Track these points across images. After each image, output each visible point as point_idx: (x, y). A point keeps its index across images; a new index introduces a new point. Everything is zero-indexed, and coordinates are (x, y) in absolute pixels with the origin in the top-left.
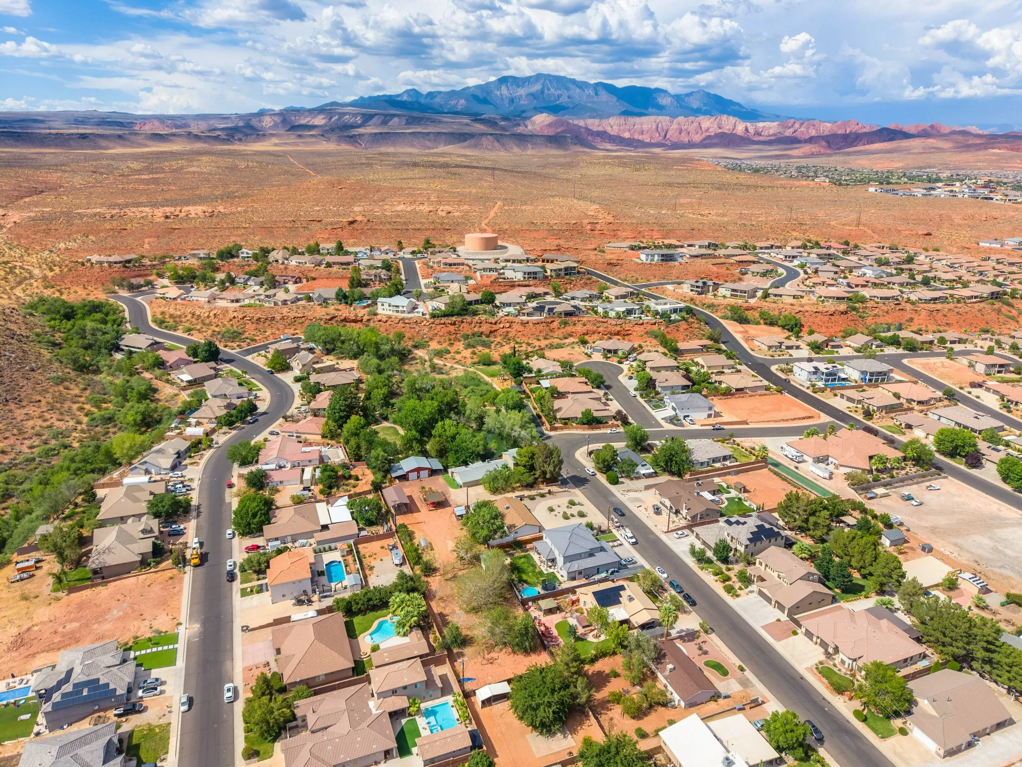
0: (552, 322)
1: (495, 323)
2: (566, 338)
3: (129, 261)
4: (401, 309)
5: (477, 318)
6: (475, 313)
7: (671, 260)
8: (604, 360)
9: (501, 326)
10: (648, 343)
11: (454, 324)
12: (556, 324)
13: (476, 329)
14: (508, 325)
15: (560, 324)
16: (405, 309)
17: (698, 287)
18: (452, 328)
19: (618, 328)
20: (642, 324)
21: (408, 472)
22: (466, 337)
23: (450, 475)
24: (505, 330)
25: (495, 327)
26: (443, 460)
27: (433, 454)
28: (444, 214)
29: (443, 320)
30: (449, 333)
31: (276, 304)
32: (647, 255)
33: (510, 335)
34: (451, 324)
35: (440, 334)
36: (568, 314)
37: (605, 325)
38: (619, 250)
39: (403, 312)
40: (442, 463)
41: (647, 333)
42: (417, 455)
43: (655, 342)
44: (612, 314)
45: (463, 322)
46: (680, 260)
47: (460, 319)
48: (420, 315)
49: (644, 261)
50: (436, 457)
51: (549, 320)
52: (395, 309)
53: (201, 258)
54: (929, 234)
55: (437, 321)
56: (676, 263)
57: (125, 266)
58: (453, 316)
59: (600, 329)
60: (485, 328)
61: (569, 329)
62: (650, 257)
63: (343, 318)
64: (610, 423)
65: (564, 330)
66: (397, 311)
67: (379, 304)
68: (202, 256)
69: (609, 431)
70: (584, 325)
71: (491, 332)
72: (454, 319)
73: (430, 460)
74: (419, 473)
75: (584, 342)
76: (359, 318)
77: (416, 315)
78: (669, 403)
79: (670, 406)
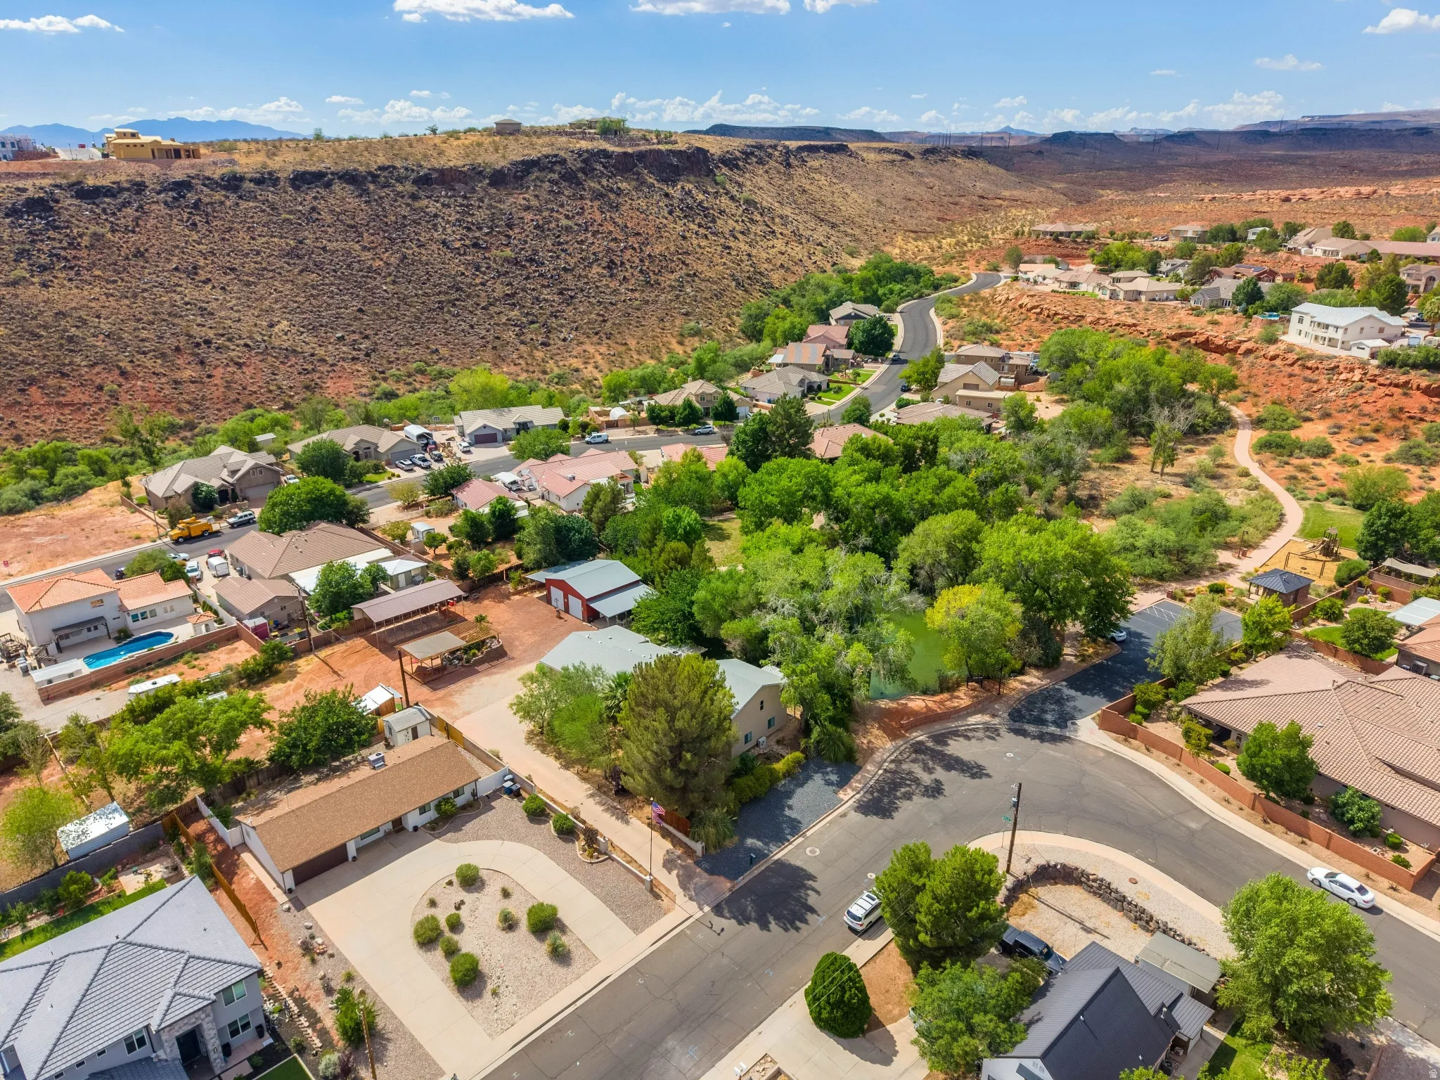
3: (1069, 234)
4: (1331, 333)
11: (1432, 392)
16: (1339, 336)
18: (1417, 403)
21: (548, 582)
29: (1410, 376)
30: (1398, 412)
31: (1114, 295)
34: (1425, 390)
35: (1368, 409)
39: (1332, 342)
48: (1365, 355)
52: (1320, 332)
53: (1185, 239)
57: (1057, 240)
63: (1202, 338)
66: (1321, 340)
67: (1294, 318)
68: (1190, 234)
69: (1319, 872)
74: (566, 596)
76: (1231, 345)
77: (1355, 352)
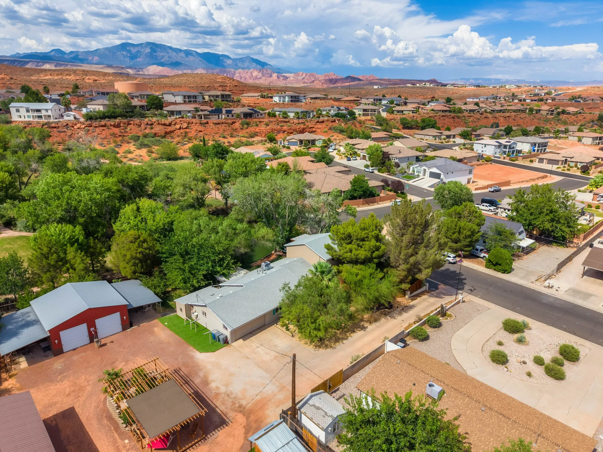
0: (234, 123)
1: (170, 125)
2: (252, 137)
4: (43, 113)
5: (147, 120)
6: (143, 116)
7: (298, 101)
9: (178, 126)
10: (335, 137)
11: (118, 126)
12: (237, 125)
13: (147, 131)
14: (185, 125)
15: (242, 124)
18: (116, 130)
19: (302, 126)
20: (323, 122)
21: (56, 331)
22: (136, 138)
23: (182, 315)
24: (182, 131)
25: (169, 129)
26: (156, 280)
27: (126, 270)
28: (91, 81)
29: (103, 122)
30: (114, 135)
32: (280, 97)
33: (190, 135)
34: (114, 126)
35: (102, 136)
36: (247, 115)
37: (289, 124)
38: (252, 99)
39: (48, 117)
40: (153, 287)
41: (330, 129)
42: (81, 279)
43: (341, 136)
44: (291, 115)
45: (129, 124)
46: (304, 101)
47: (125, 121)
49: (278, 102)
50: (135, 276)
51: (230, 121)
52: (36, 114)
55: (95, 124)
56: (302, 104)
58: (115, 117)
59: (285, 128)
60: (158, 129)
61: (252, 129)
62: (282, 99)
64: (382, 195)
65: (247, 130)
66: (40, 117)
67: (13, 110)
70: (267, 125)
71: (166, 133)
72: (117, 120)
73: (120, 285)
74: (91, 325)
75: (272, 140)
77: (66, 118)
78: (425, 170)
79: (427, 174)
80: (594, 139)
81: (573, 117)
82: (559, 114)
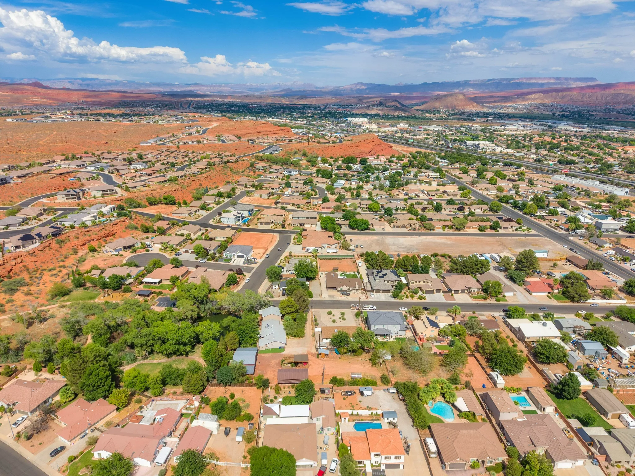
0: (51, 244)
2: (77, 252)
7: (6, 183)
8: (134, 254)
9: (13, 263)
10: (135, 234)
12: (55, 245)
15: (58, 243)
17: (72, 195)
20: (117, 224)
36: (55, 234)
41: (126, 228)
43: (138, 232)
44: (89, 224)
46: (12, 181)
54: (107, 143)
56: (12, 184)
59: (93, 237)
61: (69, 245)
65: (67, 247)
70: (76, 238)
71: (9, 272)
75: (93, 250)
78: (234, 255)
79: (236, 256)
80: (267, 194)
81: (235, 164)
82: (226, 162)
